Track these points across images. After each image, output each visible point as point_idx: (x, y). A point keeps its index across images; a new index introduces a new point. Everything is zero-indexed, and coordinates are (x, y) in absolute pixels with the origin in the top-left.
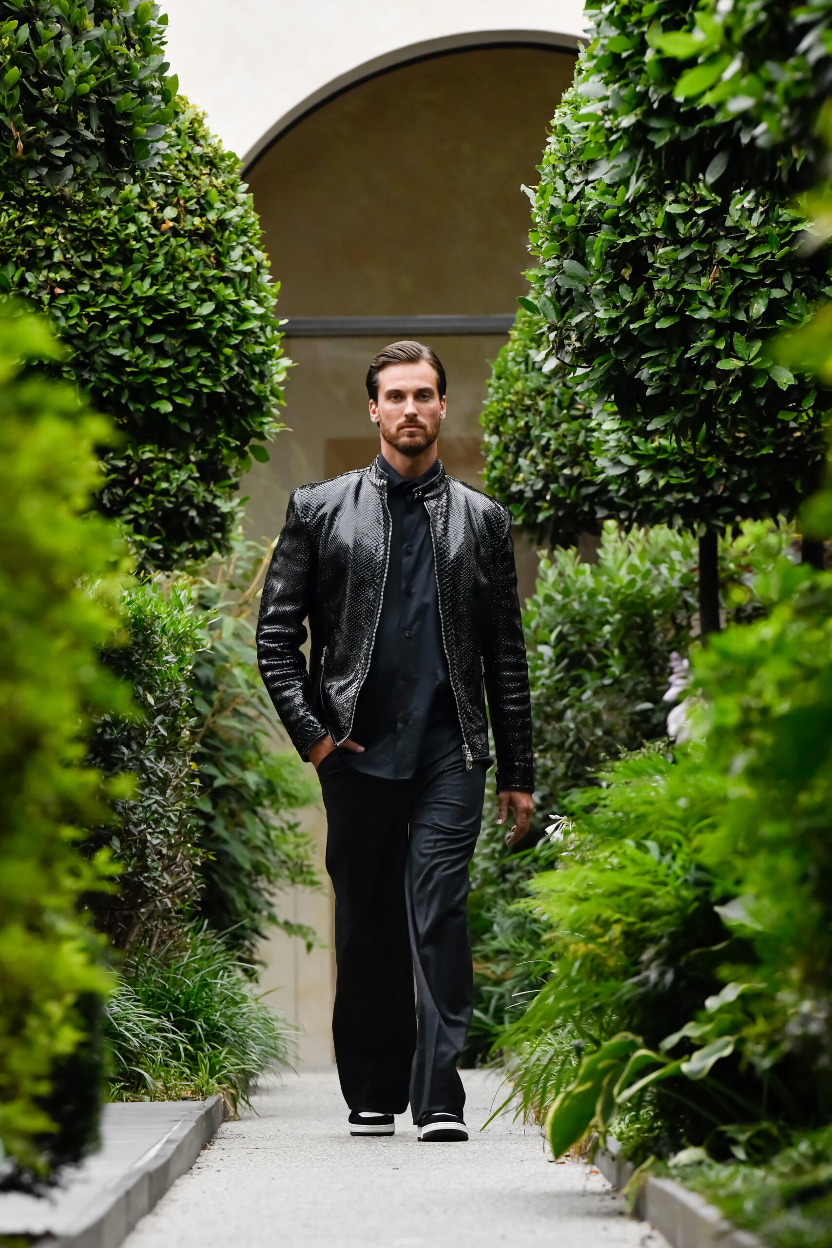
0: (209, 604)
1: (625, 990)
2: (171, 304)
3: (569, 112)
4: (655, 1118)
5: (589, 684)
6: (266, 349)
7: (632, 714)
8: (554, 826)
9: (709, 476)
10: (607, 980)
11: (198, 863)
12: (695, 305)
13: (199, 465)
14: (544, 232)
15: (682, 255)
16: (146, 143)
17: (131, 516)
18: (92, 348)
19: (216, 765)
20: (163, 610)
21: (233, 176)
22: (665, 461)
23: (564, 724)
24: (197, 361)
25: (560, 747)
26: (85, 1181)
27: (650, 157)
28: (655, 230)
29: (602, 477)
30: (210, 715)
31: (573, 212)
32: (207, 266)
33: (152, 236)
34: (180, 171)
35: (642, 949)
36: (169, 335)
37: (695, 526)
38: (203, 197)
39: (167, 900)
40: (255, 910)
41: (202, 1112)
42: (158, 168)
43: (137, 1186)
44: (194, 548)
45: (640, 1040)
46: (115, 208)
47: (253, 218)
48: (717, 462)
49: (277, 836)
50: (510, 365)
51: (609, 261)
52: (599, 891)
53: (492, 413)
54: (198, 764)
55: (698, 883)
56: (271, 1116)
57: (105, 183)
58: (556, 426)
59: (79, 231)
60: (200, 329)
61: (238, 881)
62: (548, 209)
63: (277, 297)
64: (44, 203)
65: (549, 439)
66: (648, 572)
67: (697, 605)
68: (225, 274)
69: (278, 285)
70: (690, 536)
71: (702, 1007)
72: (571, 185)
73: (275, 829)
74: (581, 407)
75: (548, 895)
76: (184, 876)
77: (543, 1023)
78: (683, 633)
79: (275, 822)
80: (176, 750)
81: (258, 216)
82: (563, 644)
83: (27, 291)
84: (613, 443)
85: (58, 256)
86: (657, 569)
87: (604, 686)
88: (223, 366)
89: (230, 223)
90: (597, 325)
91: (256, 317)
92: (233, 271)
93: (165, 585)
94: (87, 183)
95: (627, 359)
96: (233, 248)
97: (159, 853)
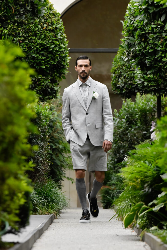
0: (52, 109)
1: (141, 193)
2: (45, 45)
3: (131, 5)
4: (147, 220)
5: (133, 128)
6: (65, 55)
7: (142, 134)
8: (126, 158)
9: (160, 84)
10: (137, 190)
11: (49, 164)
12: (157, 47)
13: (50, 79)
14: (125, 31)
15: (155, 36)
16: (41, 10)
17: (36, 90)
18: (28, 54)
19: (53, 144)
20: (43, 111)
21: (59, 18)
22: (150, 80)
23: (128, 136)
24: (51, 57)
25: (127, 141)
26: (26, 231)
27: (149, 15)
28: (149, 30)
29: (137, 83)
30: (52, 133)
31: (132, 26)
32: (53, 37)
33: (41, 30)
34: (47, 17)
35: (145, 184)
36: (45, 52)
37: (156, 94)
38: (52, 22)
39: (43, 172)
40: (61, 174)
41: (50, 217)
42: (43, 16)
43: (36, 233)
44: (49, 97)
45: (144, 203)
46: (33, 24)
47: (63, 27)
48: (161, 80)
49: (66, 159)
50: (117, 59)
51: (139, 37)
52: (135, 172)
53: (113, 69)
54: (50, 143)
55: (157, 170)
56: (64, 218)
57: (32, 19)
58: (127, 72)
59: (26, 29)
60: (51, 50)
61: (57, 168)
62: (126, 26)
63: (68, 44)
64: (18, 23)
65: (125, 75)
66: (146, 104)
67: (156, 111)
68: (57, 39)
69: (68, 41)
70: (155, 96)
71: (157, 197)
72: (131, 21)
73: (66, 157)
74: (132, 68)
75: (124, 172)
76: (46, 167)
77: (123, 199)
78: (153, 117)
79: (66, 156)
80: (45, 140)
81: (64, 27)
82: (127, 119)
83: (14, 42)
84: (139, 76)
85: (21, 35)
86: (148, 103)
87: (136, 128)
88: (56, 58)
89: (58, 28)
90: (136, 51)
91: (63, 48)
92: (59, 38)
93: (43, 105)
94: (28, 19)
95: (143, 58)
96: (59, 33)
97: (41, 162)
